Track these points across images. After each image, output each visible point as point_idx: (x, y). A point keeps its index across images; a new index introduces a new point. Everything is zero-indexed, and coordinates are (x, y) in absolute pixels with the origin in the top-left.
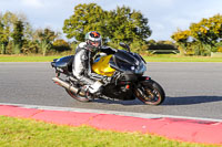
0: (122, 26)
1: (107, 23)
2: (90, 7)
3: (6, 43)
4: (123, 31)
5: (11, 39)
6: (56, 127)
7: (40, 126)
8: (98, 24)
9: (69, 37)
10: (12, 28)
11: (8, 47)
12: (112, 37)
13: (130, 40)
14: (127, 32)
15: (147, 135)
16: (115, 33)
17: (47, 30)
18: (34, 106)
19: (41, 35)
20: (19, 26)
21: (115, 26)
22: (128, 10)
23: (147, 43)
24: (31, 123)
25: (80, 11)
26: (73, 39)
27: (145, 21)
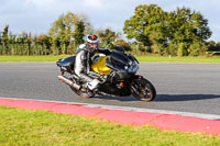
0: (182, 27)
1: (167, 23)
2: (150, 8)
3: (67, 43)
4: (183, 32)
5: (72, 39)
6: (119, 126)
7: (104, 125)
8: (158, 25)
9: (129, 37)
10: (74, 28)
11: (70, 47)
12: (172, 37)
13: (190, 41)
14: (187, 33)
15: (211, 136)
16: (176, 34)
17: (108, 31)
18: (97, 106)
19: (102, 35)
20: (81, 27)
21: (175, 27)
22: (188, 11)
23: (207, 44)
24: (95, 121)
25: (140, 11)
26: (134, 40)
27: (205, 22)
